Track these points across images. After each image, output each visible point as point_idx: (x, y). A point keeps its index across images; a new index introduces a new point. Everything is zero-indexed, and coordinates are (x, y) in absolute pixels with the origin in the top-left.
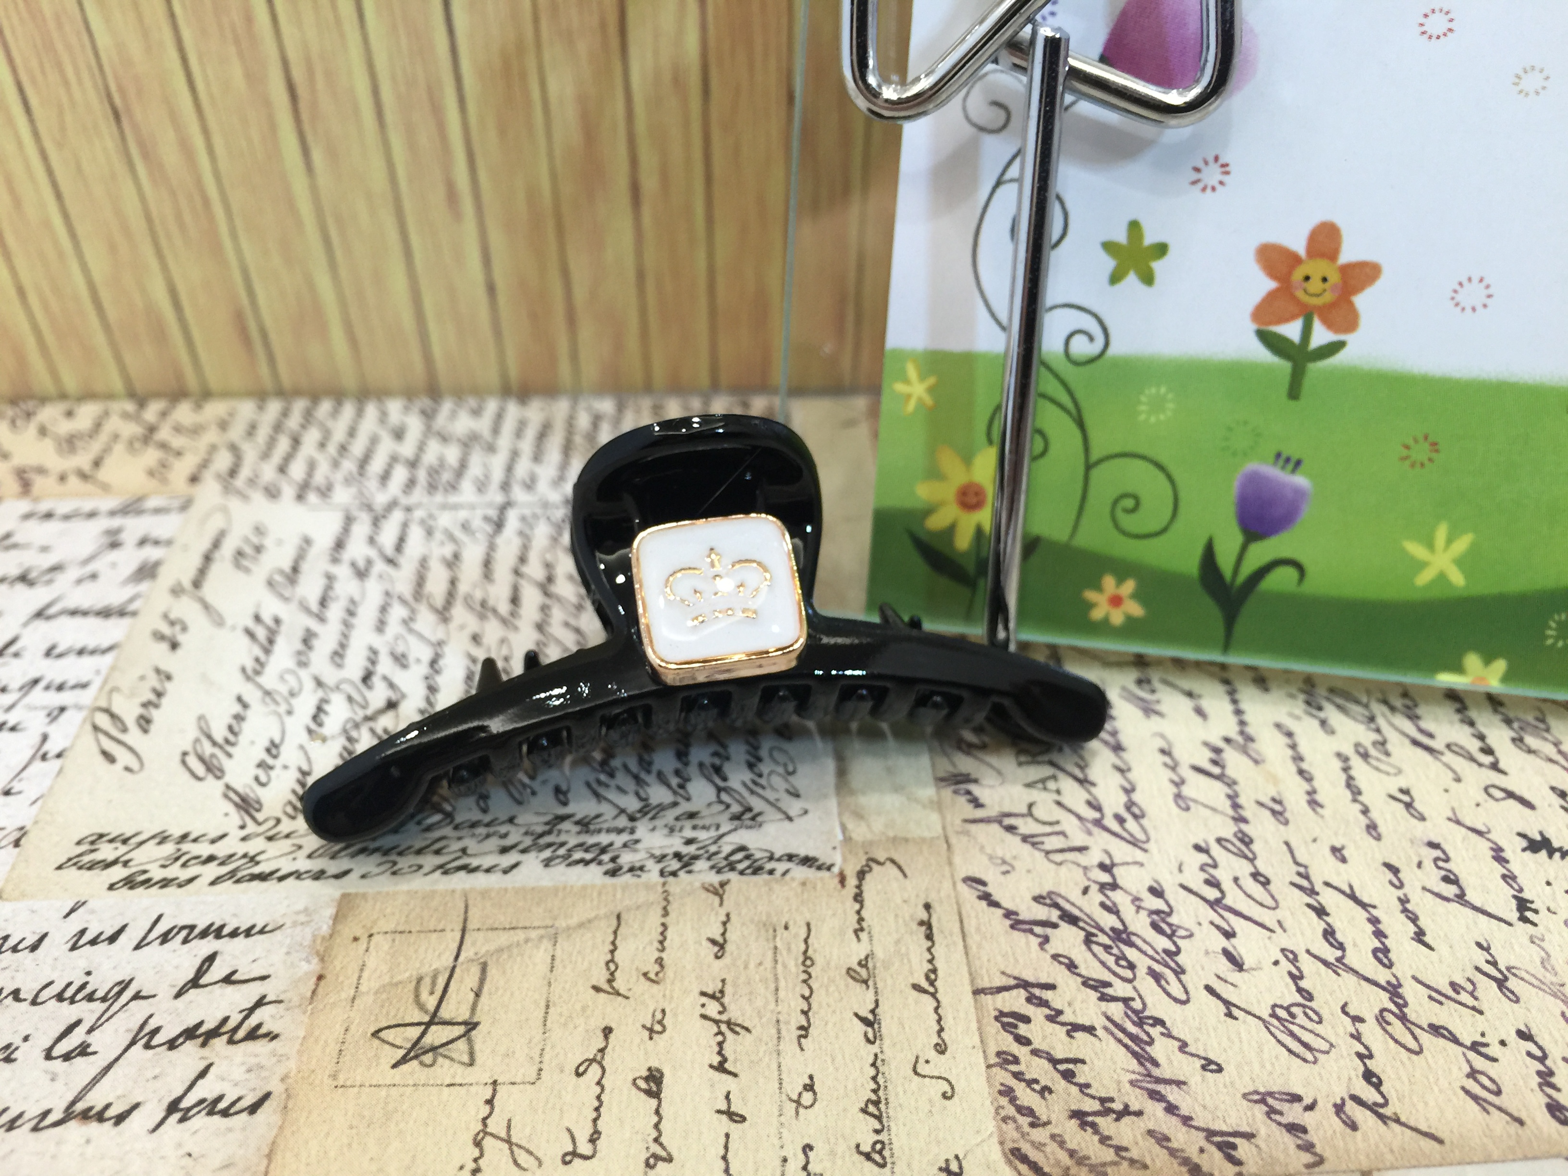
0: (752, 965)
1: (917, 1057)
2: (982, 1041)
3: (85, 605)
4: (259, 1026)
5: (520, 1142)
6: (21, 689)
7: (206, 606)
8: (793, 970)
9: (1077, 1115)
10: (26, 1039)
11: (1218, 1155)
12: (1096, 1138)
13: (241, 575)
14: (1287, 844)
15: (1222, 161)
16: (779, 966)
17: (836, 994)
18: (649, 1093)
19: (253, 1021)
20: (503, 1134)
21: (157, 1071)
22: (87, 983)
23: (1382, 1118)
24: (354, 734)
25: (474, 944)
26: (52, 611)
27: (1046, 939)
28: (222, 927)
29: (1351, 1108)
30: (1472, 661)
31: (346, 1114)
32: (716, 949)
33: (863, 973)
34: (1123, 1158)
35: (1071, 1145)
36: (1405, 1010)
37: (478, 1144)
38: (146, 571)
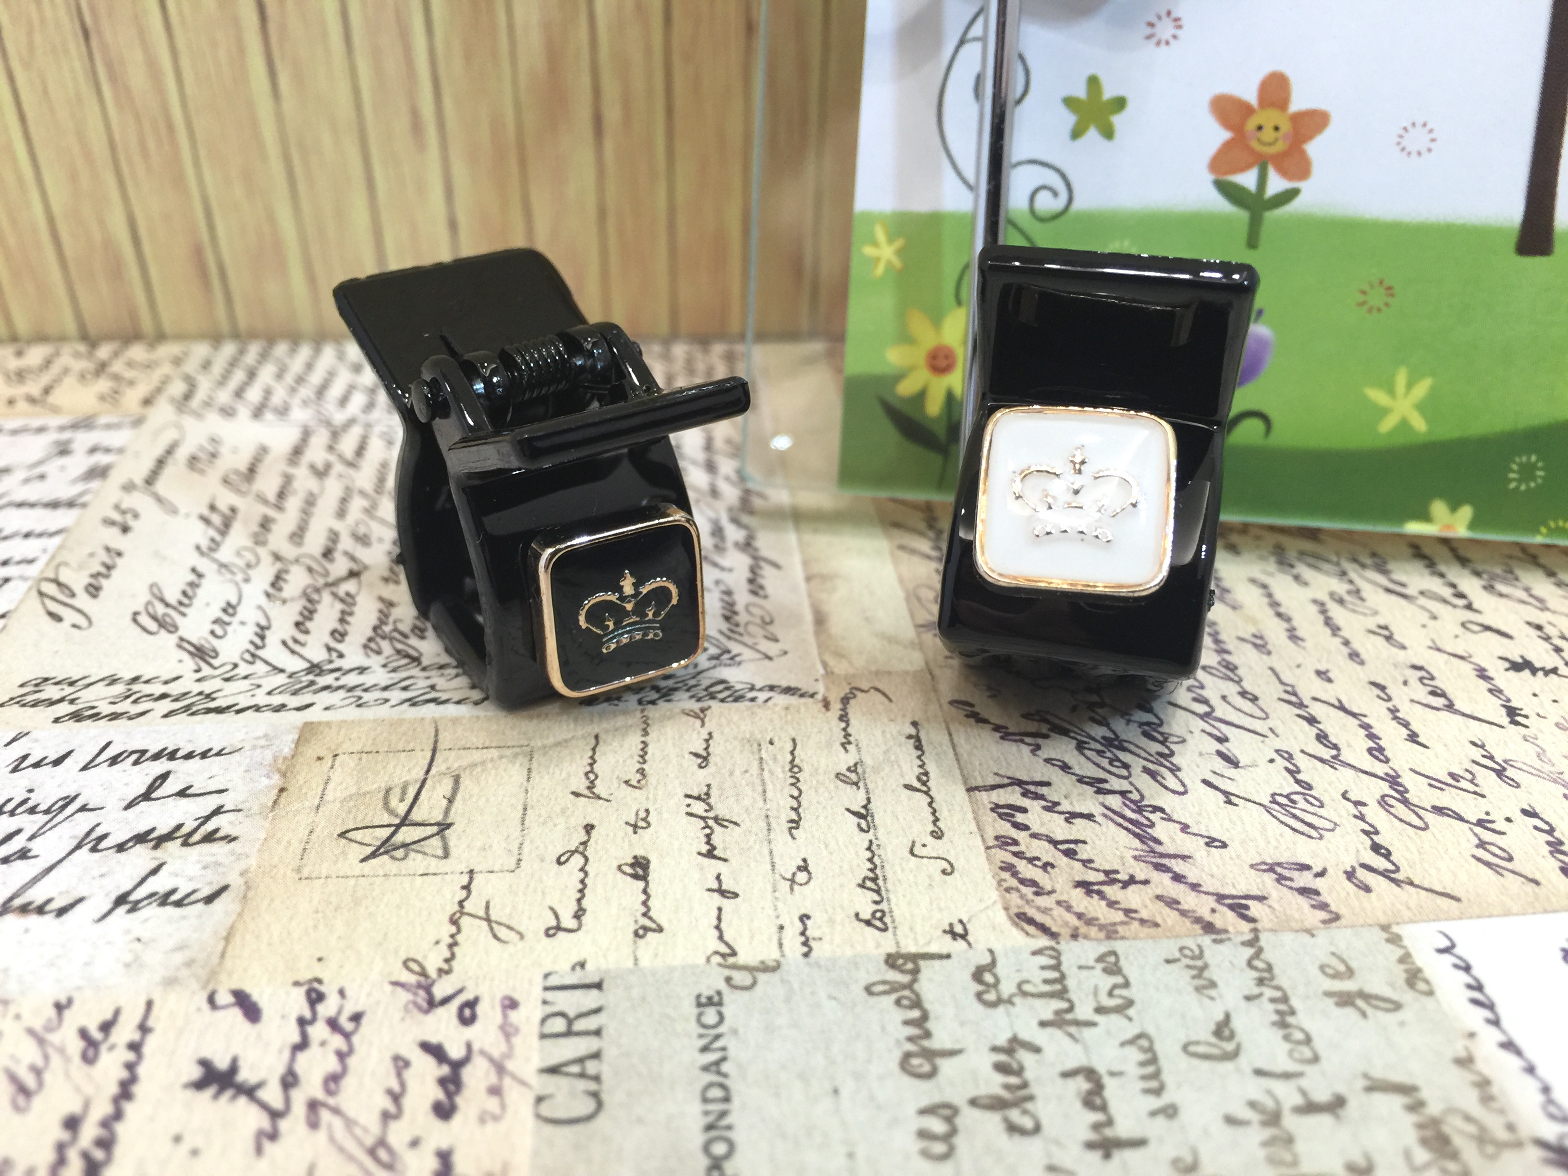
0: (737, 773)
1: (914, 842)
2: (979, 829)
3: (32, 498)
4: (216, 830)
5: (499, 920)
7: (159, 499)
8: (781, 775)
9: (1085, 886)
11: (1230, 915)
12: (1104, 903)
13: (195, 476)
14: (1272, 669)
15: (1174, 15)
16: (766, 774)
17: (826, 794)
18: (635, 876)
19: (210, 826)
20: (482, 913)
21: (104, 870)
22: (29, 799)
23: (1393, 880)
24: (315, 597)
25: (446, 760)
27: (1038, 747)
28: (176, 751)
29: (1361, 874)
30: (1439, 508)
31: (311, 901)
32: (700, 761)
33: (853, 777)
34: (1133, 918)
35: (1080, 909)
36: (1406, 795)
37: (454, 922)
38: (98, 473)
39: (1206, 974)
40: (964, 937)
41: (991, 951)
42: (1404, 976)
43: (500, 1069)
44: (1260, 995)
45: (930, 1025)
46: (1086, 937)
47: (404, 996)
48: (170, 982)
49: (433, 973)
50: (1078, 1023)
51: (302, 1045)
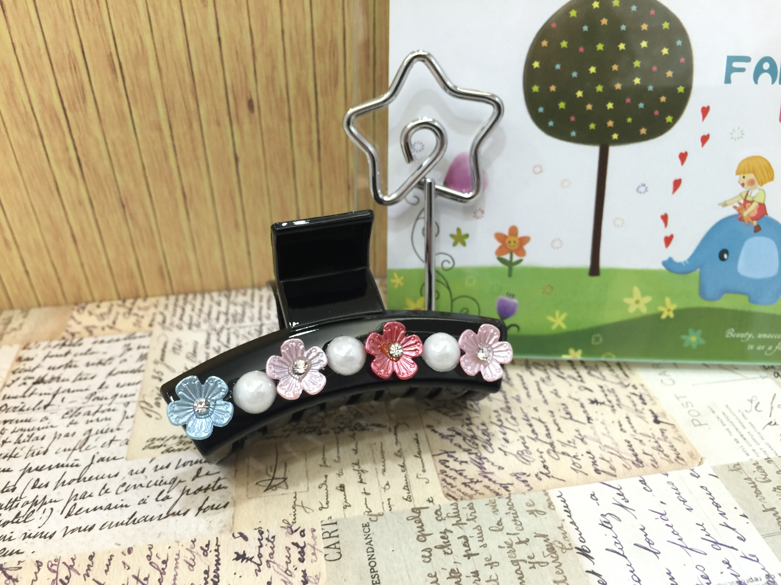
0: (366, 455)
1: (417, 474)
2: (436, 468)
3: (125, 369)
4: (220, 485)
5: (306, 506)
6: (112, 398)
7: (168, 367)
8: (378, 455)
9: (465, 484)
10: (148, 497)
11: (503, 490)
12: (469, 489)
13: (176, 355)
14: (521, 408)
15: (481, 209)
16: (374, 455)
17: (392, 460)
18: (341, 490)
19: (218, 484)
20: (301, 505)
21: (192, 500)
22: (163, 480)
23: (549, 477)
25: (281, 457)
26: (114, 372)
27: (451, 441)
28: (201, 460)
30: (571, 351)
31: (253, 505)
32: (355, 452)
34: (477, 493)
35: (463, 491)
36: (555, 449)
37: (294, 508)
38: (143, 357)
39: (496, 508)
40: (432, 502)
41: (440, 506)
42: (547, 504)
43: (314, 548)
44: (510, 512)
45: (424, 527)
46: (465, 499)
47: (285, 530)
48: (221, 532)
49: (291, 524)
50: (462, 524)
51: (261, 546)
